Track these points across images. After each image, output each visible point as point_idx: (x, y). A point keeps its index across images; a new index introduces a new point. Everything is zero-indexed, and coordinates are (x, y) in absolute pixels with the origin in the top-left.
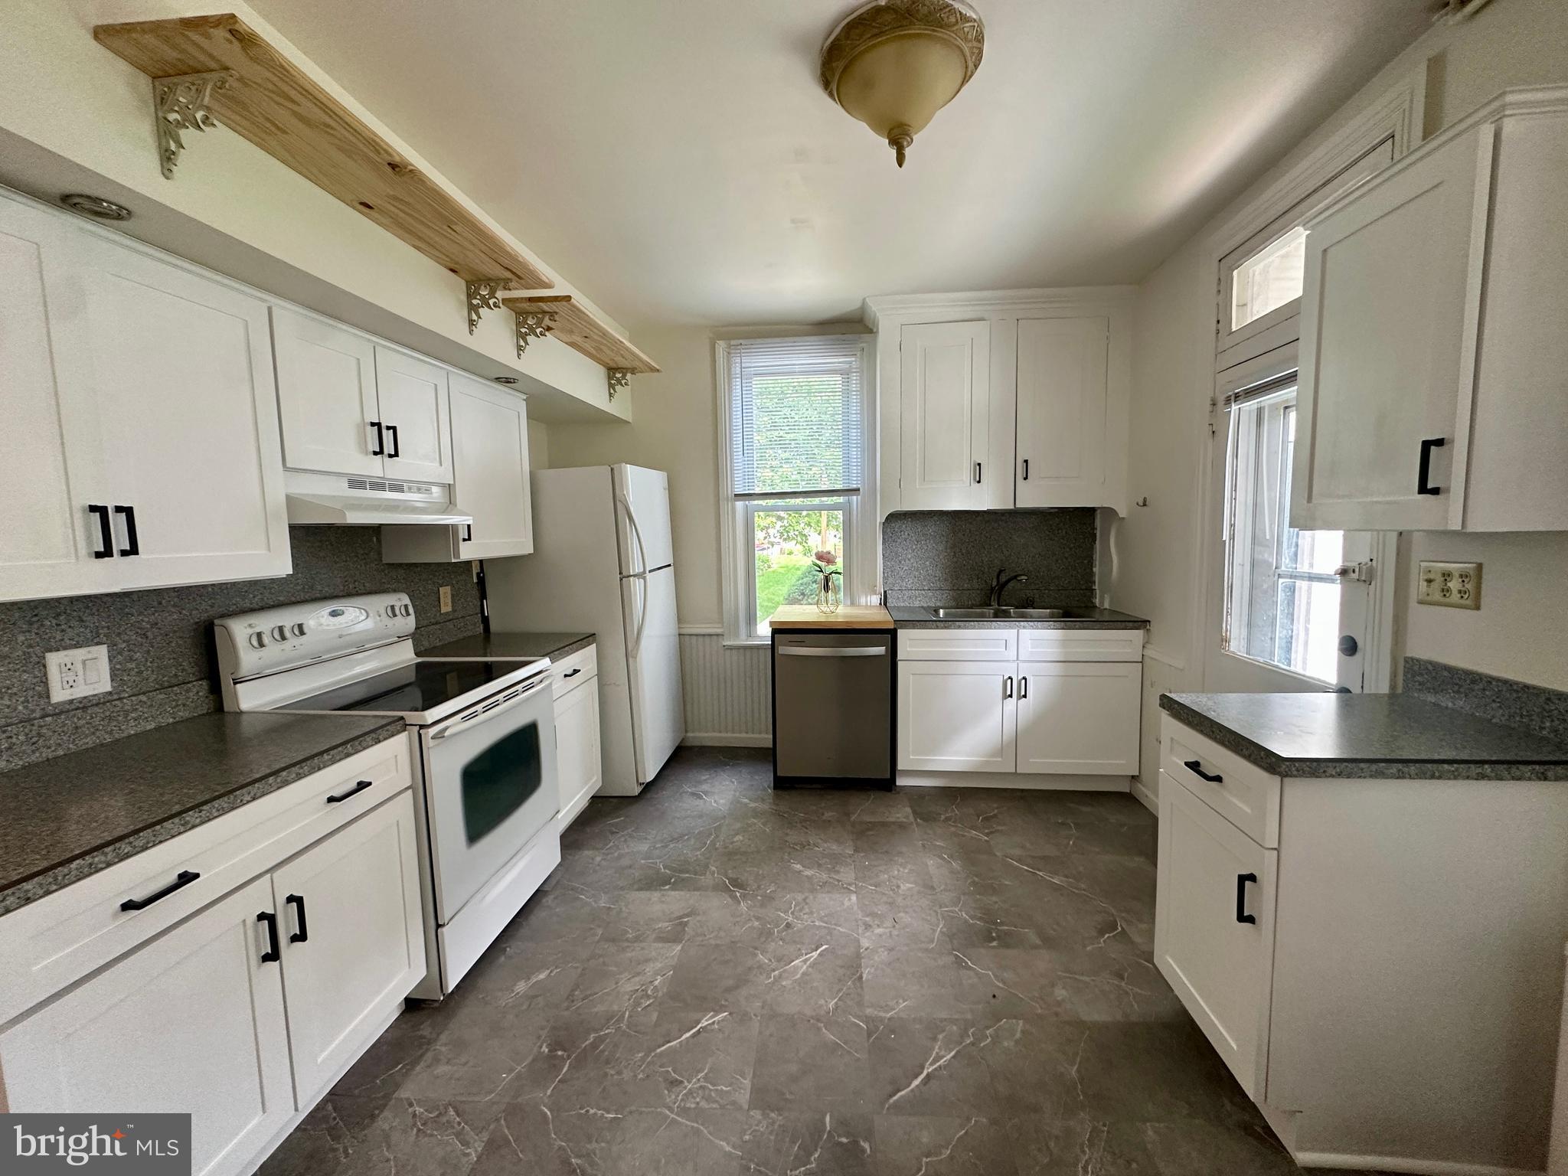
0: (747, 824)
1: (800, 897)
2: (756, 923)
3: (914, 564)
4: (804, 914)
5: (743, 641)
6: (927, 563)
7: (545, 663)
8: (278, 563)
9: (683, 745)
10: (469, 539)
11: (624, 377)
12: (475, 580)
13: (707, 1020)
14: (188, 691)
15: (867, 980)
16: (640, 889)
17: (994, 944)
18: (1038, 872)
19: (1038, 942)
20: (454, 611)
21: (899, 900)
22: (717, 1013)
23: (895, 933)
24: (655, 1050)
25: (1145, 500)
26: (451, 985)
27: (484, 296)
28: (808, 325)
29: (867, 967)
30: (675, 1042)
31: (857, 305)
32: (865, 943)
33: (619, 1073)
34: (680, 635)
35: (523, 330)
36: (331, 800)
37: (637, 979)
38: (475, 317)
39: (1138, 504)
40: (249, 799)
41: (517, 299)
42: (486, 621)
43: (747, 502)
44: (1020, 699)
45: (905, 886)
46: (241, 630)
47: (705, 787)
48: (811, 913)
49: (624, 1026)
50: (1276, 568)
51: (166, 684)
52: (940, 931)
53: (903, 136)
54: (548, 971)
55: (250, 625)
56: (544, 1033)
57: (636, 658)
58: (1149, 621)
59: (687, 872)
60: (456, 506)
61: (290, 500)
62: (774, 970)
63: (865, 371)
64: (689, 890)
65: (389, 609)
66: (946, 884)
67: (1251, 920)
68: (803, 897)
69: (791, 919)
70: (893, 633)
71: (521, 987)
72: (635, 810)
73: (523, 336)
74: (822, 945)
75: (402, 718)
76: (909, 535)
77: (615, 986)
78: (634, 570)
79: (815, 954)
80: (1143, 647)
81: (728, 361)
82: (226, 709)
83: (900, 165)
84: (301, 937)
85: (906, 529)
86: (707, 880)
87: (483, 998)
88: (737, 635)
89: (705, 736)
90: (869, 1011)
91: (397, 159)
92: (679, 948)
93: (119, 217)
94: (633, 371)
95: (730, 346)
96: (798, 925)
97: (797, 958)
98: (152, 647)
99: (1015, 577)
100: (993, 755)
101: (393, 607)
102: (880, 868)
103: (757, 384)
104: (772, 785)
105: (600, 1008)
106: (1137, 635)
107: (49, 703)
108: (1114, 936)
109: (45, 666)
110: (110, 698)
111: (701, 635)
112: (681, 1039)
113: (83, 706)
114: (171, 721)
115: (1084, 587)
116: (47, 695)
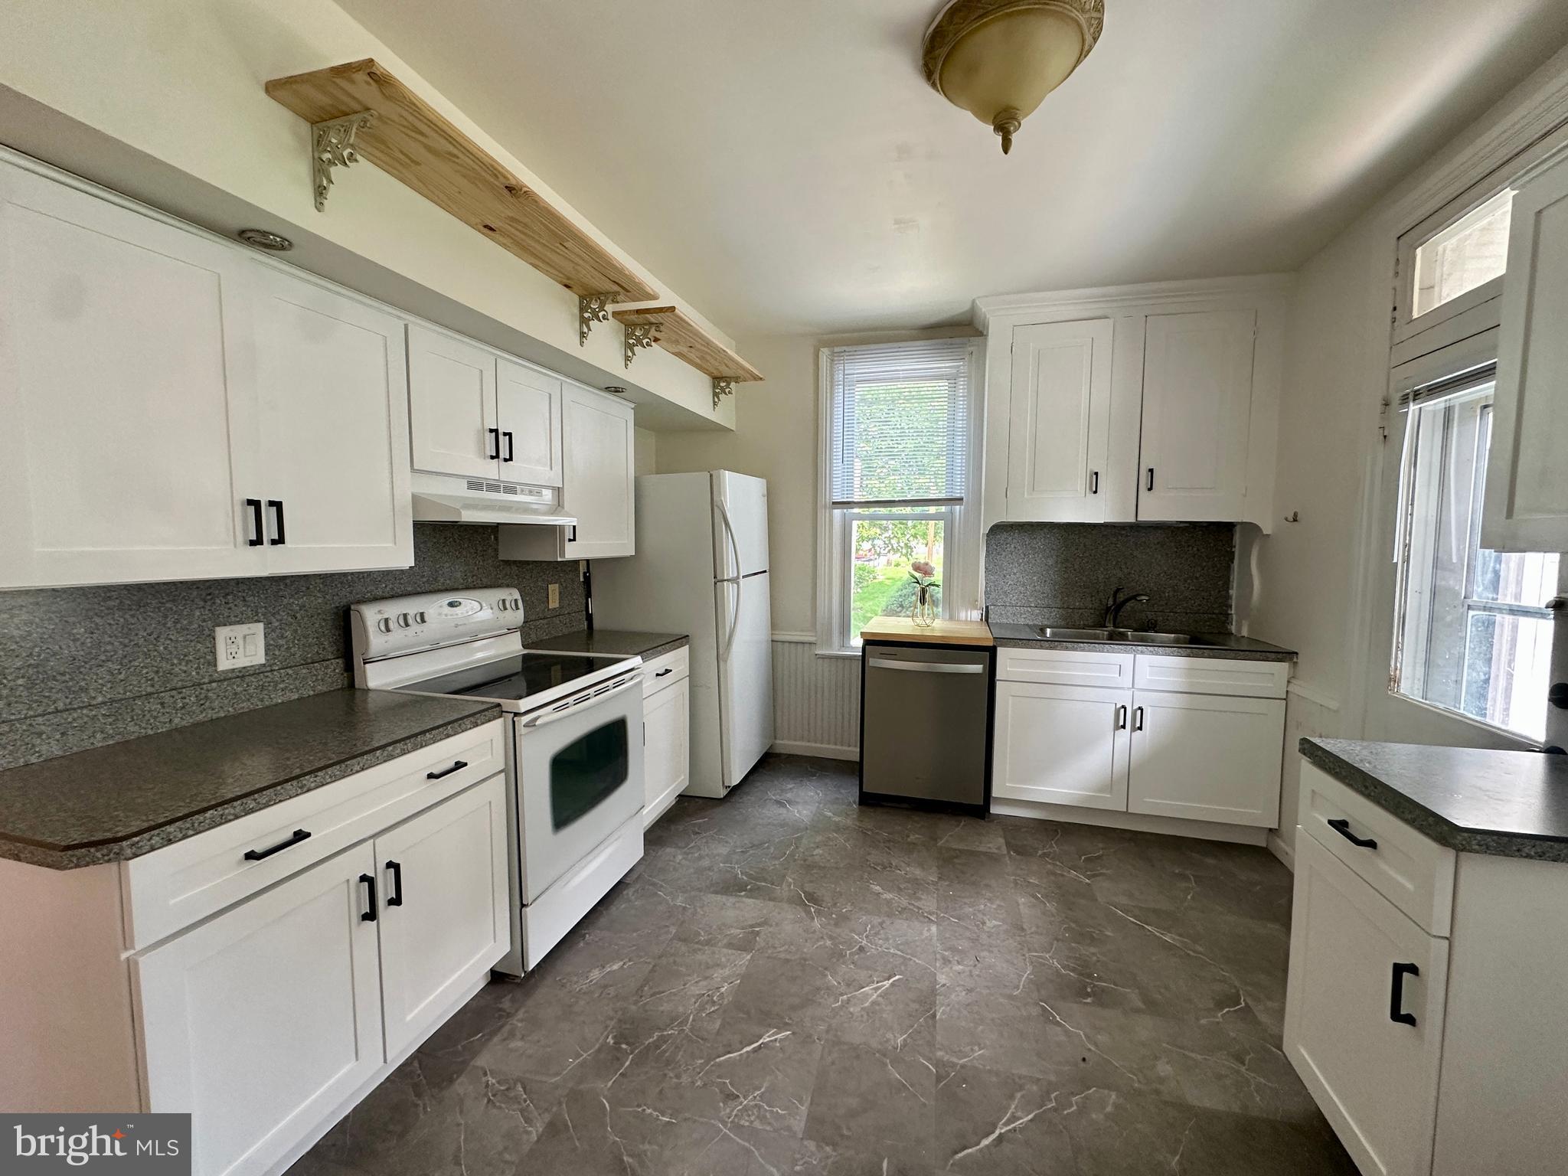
0: (829, 838)
1: (877, 920)
2: (828, 943)
3: (1021, 579)
4: (880, 939)
5: (836, 651)
6: (1035, 578)
7: (637, 661)
8: (403, 556)
9: (771, 751)
10: (574, 540)
11: (728, 386)
12: (582, 579)
13: (769, 1037)
14: (327, 667)
15: (941, 1019)
16: (716, 893)
17: (1089, 1000)
18: (1146, 926)
19: (1141, 1005)
20: (561, 607)
21: (984, 936)
22: (780, 1029)
23: (976, 972)
24: (715, 1059)
25: (1296, 515)
26: (532, 963)
27: (595, 309)
28: (915, 329)
29: (942, 1005)
30: (735, 1054)
31: (967, 307)
32: (942, 979)
33: (678, 1076)
34: (772, 641)
35: (631, 341)
36: (431, 776)
37: (704, 983)
38: (585, 330)
39: (1286, 519)
40: (359, 769)
41: (626, 312)
42: (589, 618)
43: (845, 510)
44: (1135, 731)
45: (991, 924)
46: (371, 615)
47: (789, 796)
48: (887, 939)
49: (687, 1029)
50: (1465, 598)
51: (309, 661)
52: (1027, 977)
53: (1009, 121)
54: (622, 963)
55: (379, 612)
56: (612, 1023)
57: (726, 661)
58: (1297, 653)
59: (765, 880)
60: (563, 508)
61: (416, 500)
62: (842, 994)
63: (973, 376)
64: (764, 900)
65: (501, 602)
66: (1038, 927)
67: (1410, 1020)
68: (880, 920)
69: (865, 942)
70: (992, 651)
71: (596, 974)
72: (719, 812)
73: (631, 347)
74: (895, 975)
75: (499, 705)
76: (1015, 547)
77: (682, 987)
78: (728, 574)
79: (887, 984)
80: (1289, 682)
81: (831, 367)
82: (357, 686)
83: (1006, 153)
84: (396, 901)
85: (1015, 542)
86: (782, 891)
87: (560, 980)
88: (829, 643)
89: (789, 744)
90: (940, 1054)
91: (513, 182)
92: (749, 957)
93: (283, 248)
94: (737, 380)
95: (833, 353)
96: (872, 950)
97: (867, 986)
98: (300, 626)
99: (1134, 597)
100: (1101, 789)
101: (504, 601)
102: (966, 900)
103: (860, 390)
104: (857, 800)
105: (666, 1007)
106: (1281, 668)
107: (216, 670)
108: (1235, 1011)
109: (214, 639)
110: (264, 669)
111: (790, 642)
112: (742, 1052)
113: (242, 674)
114: (312, 693)
115: (1217, 611)
116: (214, 663)
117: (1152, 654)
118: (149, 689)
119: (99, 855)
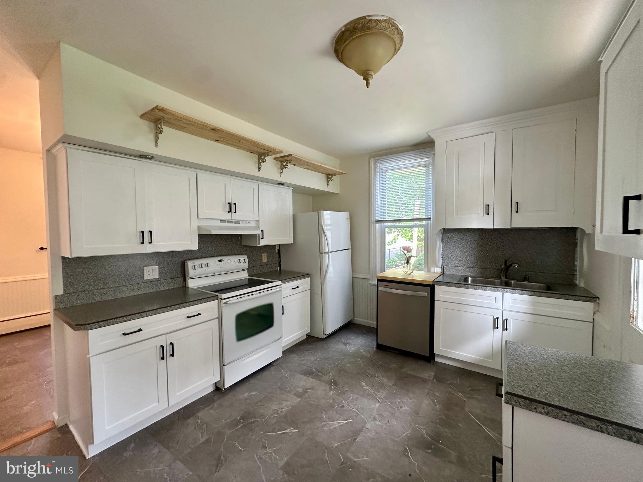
0: (356, 360)
1: (355, 396)
2: (331, 401)
3: (459, 254)
4: (352, 404)
6: (466, 254)
7: (279, 282)
8: (194, 246)
10: (263, 238)
11: (332, 177)
12: (277, 251)
13: (289, 430)
14: (177, 280)
15: (358, 441)
16: (301, 374)
17: (430, 451)
18: (482, 425)
19: (455, 460)
20: (267, 262)
21: (398, 413)
22: (295, 429)
23: (385, 426)
24: (267, 433)
26: (227, 385)
27: (263, 159)
28: (408, 147)
29: (362, 436)
30: (274, 433)
32: (368, 426)
33: (252, 436)
34: (352, 277)
35: (282, 167)
36: (188, 317)
37: (278, 406)
38: (260, 166)
39: (593, 226)
40: (161, 312)
41: (277, 157)
42: (280, 266)
43: (382, 224)
45: (405, 408)
46: (190, 264)
47: (350, 341)
48: (355, 405)
49: (264, 420)
51: (173, 278)
52: (407, 434)
53: (366, 75)
54: (256, 392)
55: (193, 263)
56: (242, 412)
57: (324, 285)
58: (599, 298)
59: (322, 373)
61: (199, 228)
62: (325, 422)
64: (317, 380)
65: (239, 260)
66: (426, 414)
68: (357, 397)
69: (346, 404)
70: (433, 287)
71: (246, 395)
72: (320, 344)
73: (282, 169)
74: (350, 420)
75: (217, 296)
76: (456, 240)
77: (271, 405)
78: (325, 250)
79: (344, 422)
80: (594, 313)
81: (375, 166)
82: (186, 286)
83: (368, 88)
84: (172, 355)
85: (455, 237)
86: (326, 378)
87: (235, 394)
89: (359, 320)
90: (349, 454)
91: (214, 127)
92: (299, 400)
93: (151, 158)
94: (335, 175)
95: (375, 160)
96: (346, 408)
97: (336, 421)
98: (170, 267)
100: (488, 357)
102: (398, 396)
103: (389, 174)
104: (375, 347)
105: (262, 411)
106: (589, 306)
107: (144, 279)
109: (144, 270)
110: (158, 280)
112: (277, 433)
113: (151, 281)
114: (172, 288)
115: (567, 273)
116: (143, 277)
117: (512, 293)
118: (125, 284)
119: (82, 328)
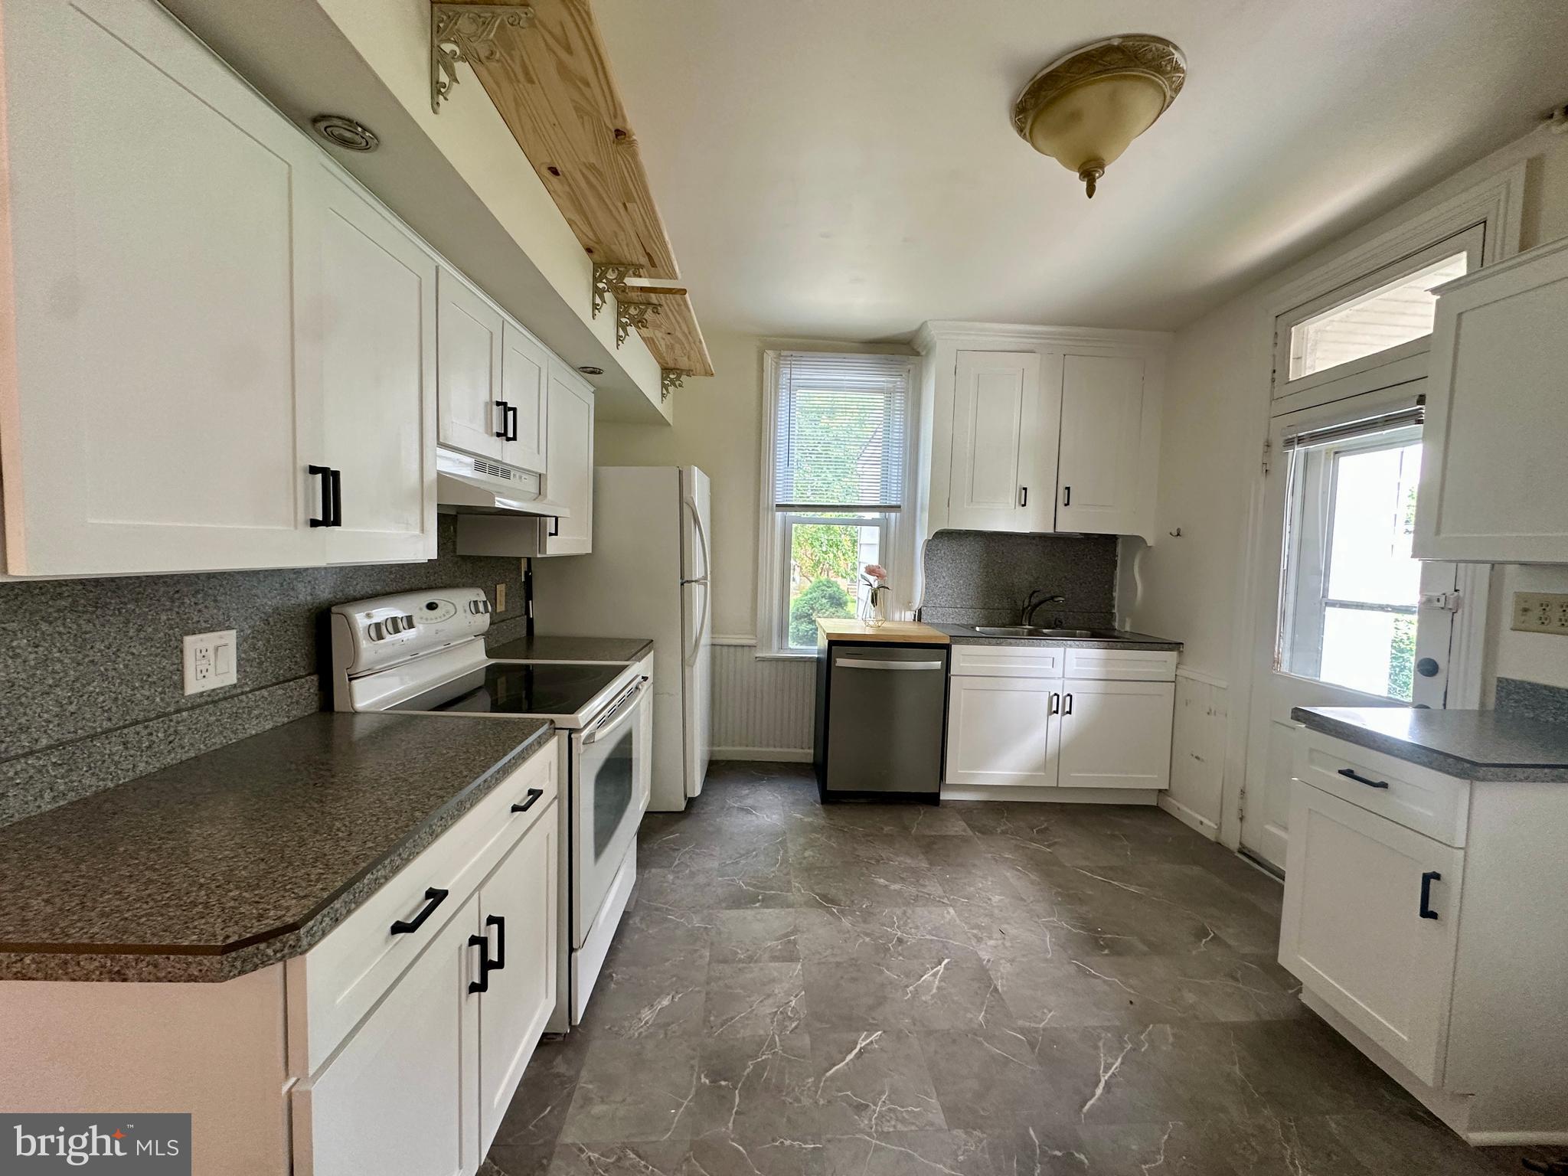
0: (811, 839)
1: (898, 911)
2: (867, 939)
3: (949, 582)
4: (911, 928)
5: (774, 653)
6: (961, 582)
9: (714, 759)
10: (556, 534)
11: (678, 378)
12: (523, 579)
13: (863, 1040)
14: (301, 687)
15: (1003, 991)
16: (729, 908)
17: (1106, 952)
18: (1113, 882)
19: (1146, 949)
20: (506, 611)
21: (996, 911)
22: (870, 1033)
23: (1008, 944)
24: (824, 1074)
25: (1179, 530)
27: (612, 280)
28: (860, 342)
29: (997, 979)
30: (837, 1065)
31: (915, 327)
32: (985, 956)
33: (797, 1100)
34: (713, 645)
35: (625, 320)
36: (514, 809)
37: (770, 1001)
38: (598, 301)
39: (1171, 534)
42: (530, 623)
43: (787, 513)
44: (1064, 715)
45: (996, 899)
46: (362, 619)
47: (749, 801)
48: (917, 927)
49: (778, 1049)
50: (1323, 597)
51: (281, 678)
52: (1050, 941)
54: (670, 997)
55: (368, 616)
56: (695, 1062)
57: (692, 666)
58: (1182, 644)
59: (772, 889)
60: (546, 496)
61: (440, 479)
62: (907, 986)
63: (910, 393)
64: (782, 907)
65: (472, 605)
66: (1034, 896)
67: (1434, 916)
68: (902, 911)
69: (899, 933)
70: (947, 648)
71: (647, 1015)
72: (685, 825)
73: (624, 327)
74: (943, 959)
75: (549, 721)
76: (944, 553)
77: (750, 1010)
79: (941, 968)
80: (1177, 667)
81: (776, 369)
82: (336, 708)
83: (1090, 196)
84: (500, 963)
86: (795, 896)
87: (610, 1029)
88: (770, 647)
90: (1020, 1023)
91: (623, 126)
92: (799, 967)
93: (366, 146)
94: (689, 373)
95: (780, 355)
96: (911, 941)
97: (925, 974)
98: (272, 634)
99: (1052, 598)
100: (1037, 769)
101: (476, 602)
102: (963, 881)
104: (819, 801)
105: (745, 1033)
106: (1171, 656)
107: (183, 695)
108: (1210, 940)
109: (182, 651)
110: (234, 692)
111: (729, 646)
112: (846, 1061)
113: (213, 699)
114: (286, 720)
115: (1104, 611)
116: (181, 685)
117: (1078, 647)
118: (106, 725)
119: (270, 952)
